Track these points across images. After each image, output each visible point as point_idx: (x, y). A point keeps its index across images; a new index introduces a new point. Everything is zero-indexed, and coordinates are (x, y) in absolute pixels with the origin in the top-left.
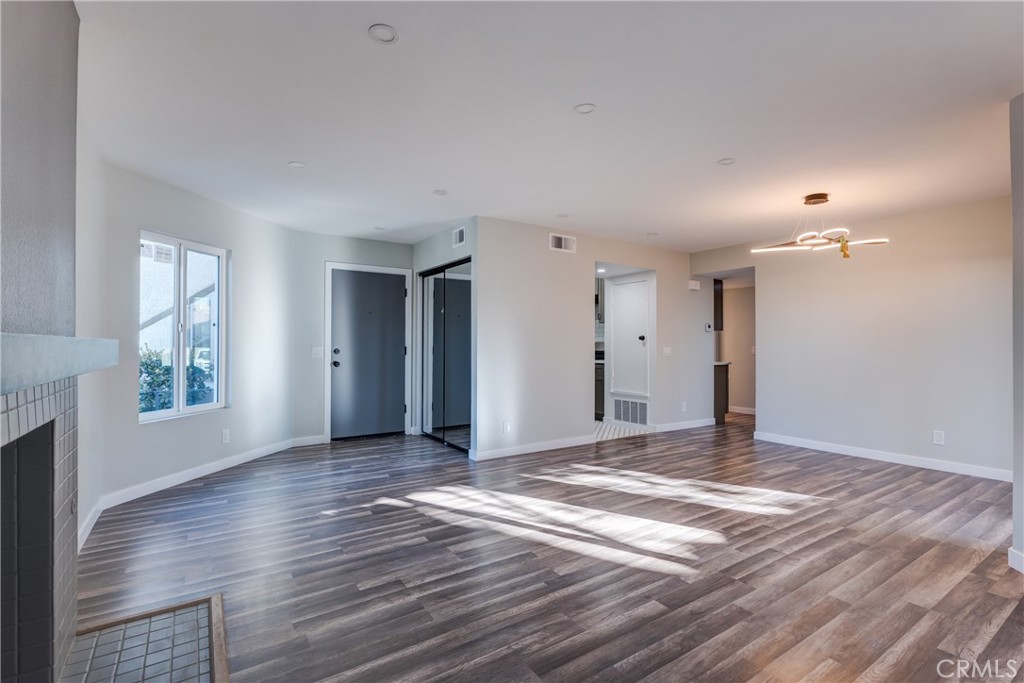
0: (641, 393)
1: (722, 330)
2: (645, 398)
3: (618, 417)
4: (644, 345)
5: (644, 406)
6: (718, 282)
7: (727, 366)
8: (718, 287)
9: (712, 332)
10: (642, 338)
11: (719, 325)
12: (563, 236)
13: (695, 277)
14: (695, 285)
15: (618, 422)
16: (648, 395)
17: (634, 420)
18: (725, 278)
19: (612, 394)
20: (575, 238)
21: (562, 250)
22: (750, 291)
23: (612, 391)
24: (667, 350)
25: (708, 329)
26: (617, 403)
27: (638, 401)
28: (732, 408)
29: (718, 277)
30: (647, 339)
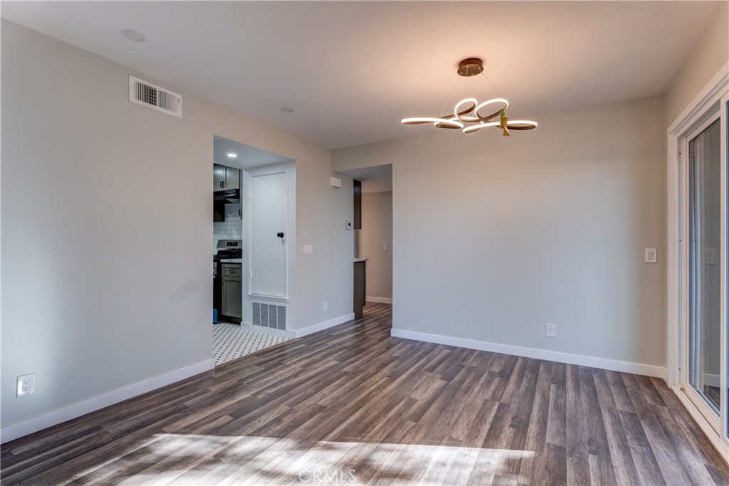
0: (280, 295)
1: (360, 228)
2: (285, 300)
3: (256, 321)
4: (283, 242)
5: (283, 309)
6: (357, 184)
7: (364, 262)
8: (358, 189)
9: (352, 232)
10: (281, 235)
11: (358, 225)
12: (158, 88)
13: (338, 174)
14: (336, 182)
15: (256, 327)
16: (287, 298)
17: (273, 325)
18: (364, 180)
19: (250, 296)
20: (180, 97)
21: (157, 108)
22: (387, 195)
23: (250, 293)
24: (308, 248)
25: (348, 227)
26: (255, 306)
27: (277, 304)
28: (369, 298)
29: (358, 178)
30: (286, 237)
